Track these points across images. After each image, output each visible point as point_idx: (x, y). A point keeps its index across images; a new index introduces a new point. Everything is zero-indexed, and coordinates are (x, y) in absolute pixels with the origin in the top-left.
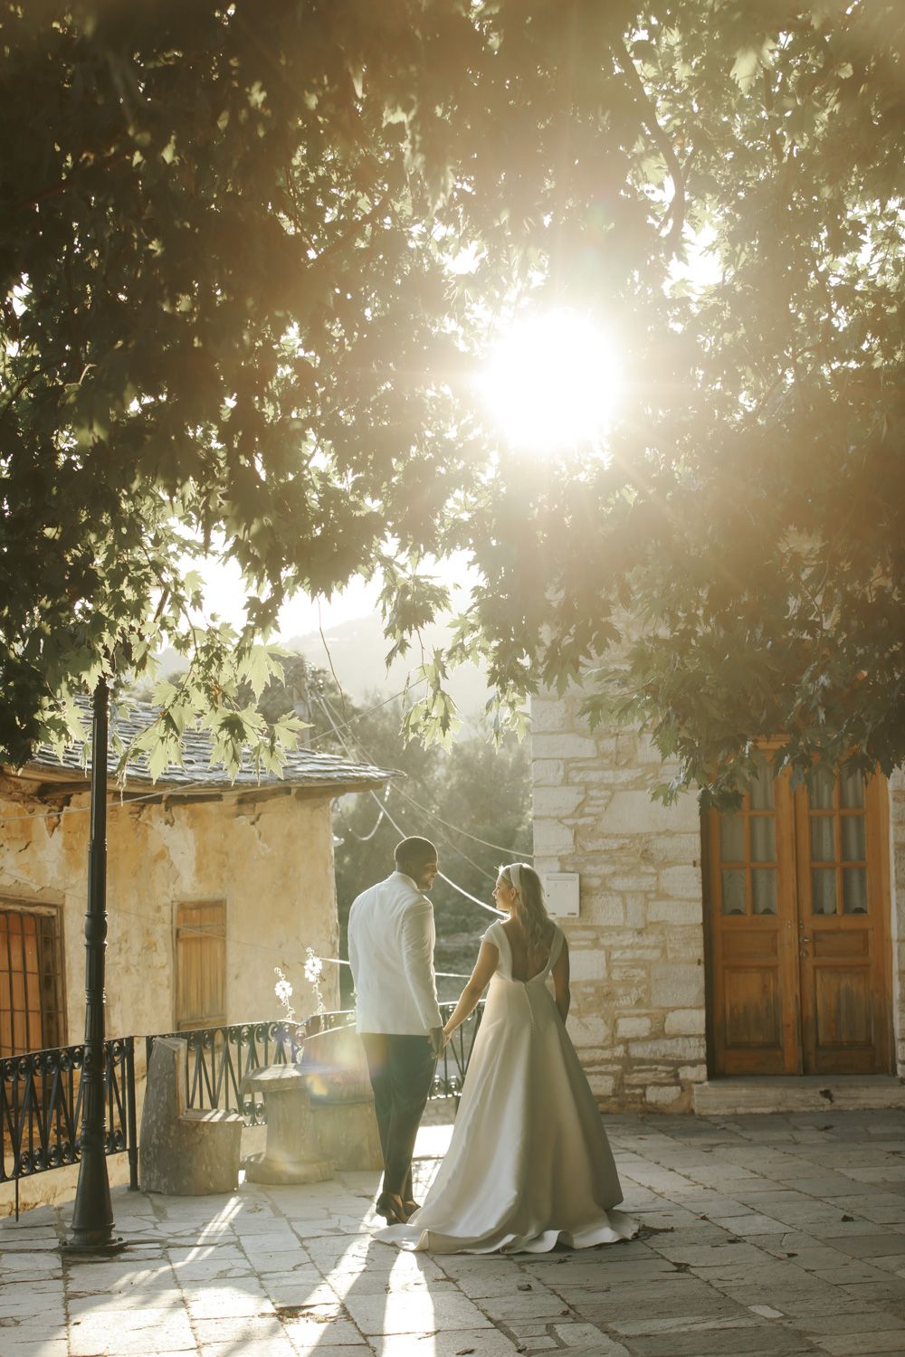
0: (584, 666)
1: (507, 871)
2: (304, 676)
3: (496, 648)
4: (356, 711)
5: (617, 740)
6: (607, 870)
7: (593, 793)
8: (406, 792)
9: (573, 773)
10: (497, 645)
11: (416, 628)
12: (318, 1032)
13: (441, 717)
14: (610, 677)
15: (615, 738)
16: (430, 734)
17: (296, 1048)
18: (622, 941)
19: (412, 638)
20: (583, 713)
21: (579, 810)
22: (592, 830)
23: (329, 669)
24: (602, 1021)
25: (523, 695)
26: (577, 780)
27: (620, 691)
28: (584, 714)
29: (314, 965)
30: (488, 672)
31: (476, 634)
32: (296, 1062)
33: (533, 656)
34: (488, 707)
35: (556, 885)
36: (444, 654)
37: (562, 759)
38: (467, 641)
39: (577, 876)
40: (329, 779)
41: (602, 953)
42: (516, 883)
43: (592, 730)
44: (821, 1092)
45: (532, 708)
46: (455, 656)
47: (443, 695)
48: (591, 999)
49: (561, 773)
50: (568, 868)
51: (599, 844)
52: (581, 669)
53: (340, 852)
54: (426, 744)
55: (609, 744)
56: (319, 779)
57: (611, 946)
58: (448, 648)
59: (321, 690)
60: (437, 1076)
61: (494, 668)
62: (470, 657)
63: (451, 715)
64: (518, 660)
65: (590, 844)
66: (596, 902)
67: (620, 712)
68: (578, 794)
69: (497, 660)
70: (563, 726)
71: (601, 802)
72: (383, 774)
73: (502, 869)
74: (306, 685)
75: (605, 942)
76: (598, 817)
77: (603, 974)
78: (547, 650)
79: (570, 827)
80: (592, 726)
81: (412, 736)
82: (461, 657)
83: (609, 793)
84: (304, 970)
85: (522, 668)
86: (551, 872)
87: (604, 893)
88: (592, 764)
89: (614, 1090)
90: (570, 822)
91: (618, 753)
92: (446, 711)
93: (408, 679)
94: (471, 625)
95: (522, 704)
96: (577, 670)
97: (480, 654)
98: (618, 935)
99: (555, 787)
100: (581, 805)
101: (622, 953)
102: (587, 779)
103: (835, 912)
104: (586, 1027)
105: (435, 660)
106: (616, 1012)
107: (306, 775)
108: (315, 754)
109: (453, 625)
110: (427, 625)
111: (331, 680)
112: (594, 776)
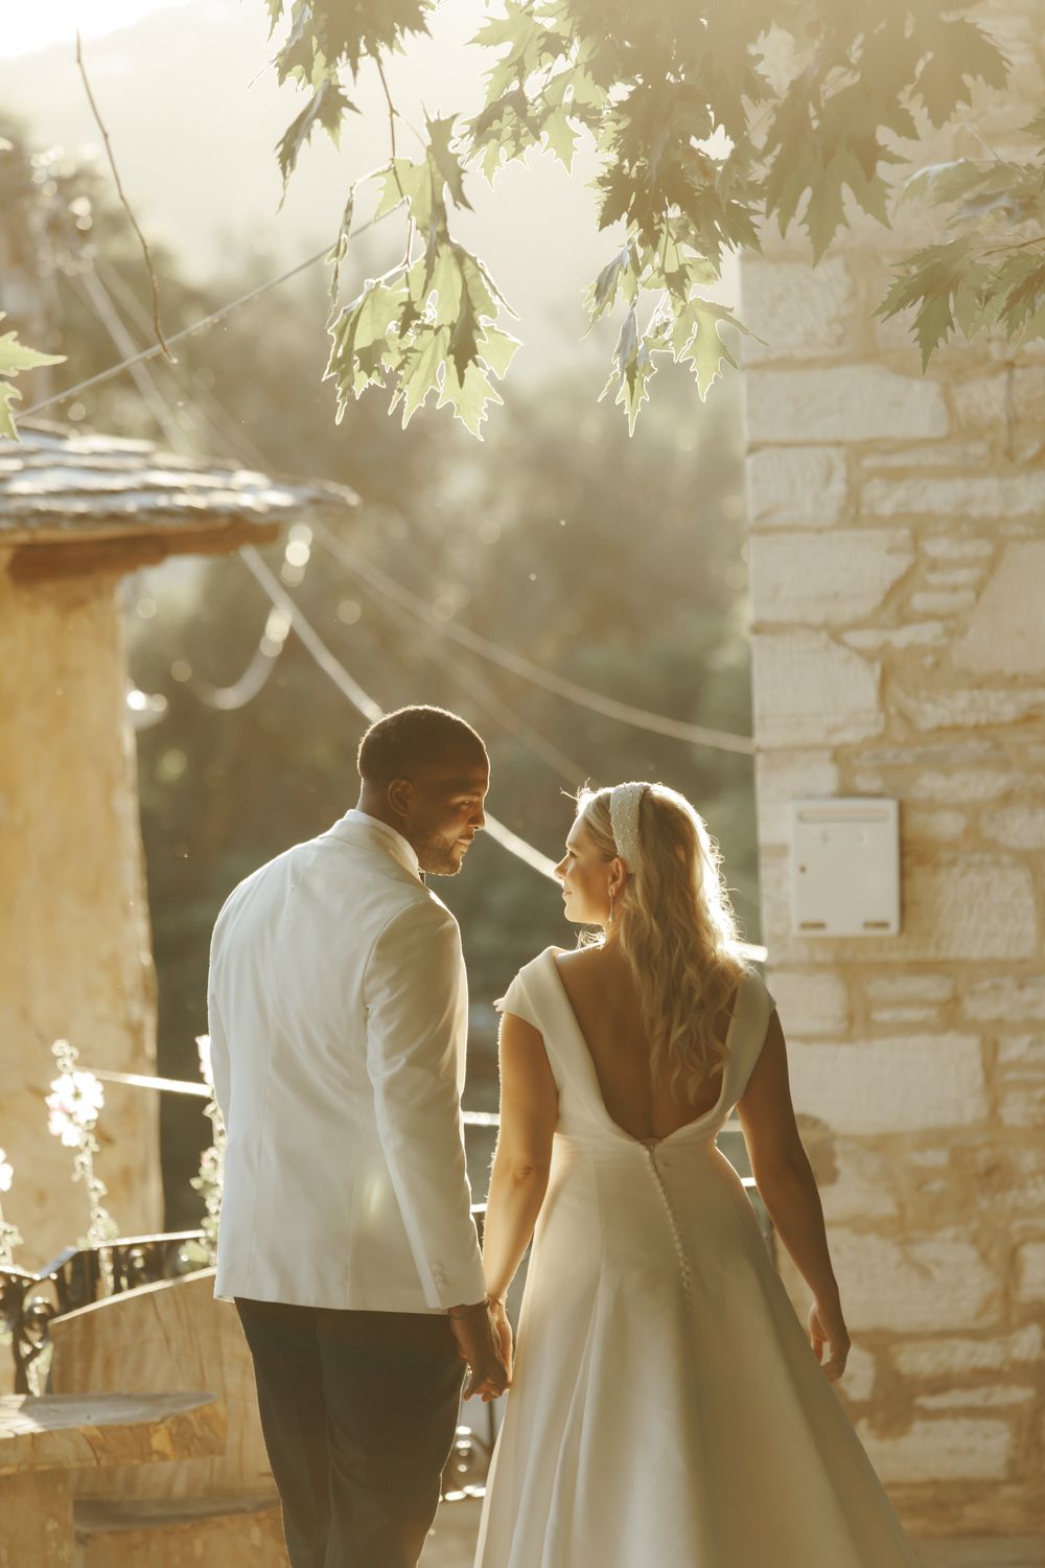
0: (893, 159)
1: (602, 806)
2: (30, 190)
3: (622, 108)
4: (198, 299)
5: (1010, 384)
6: (983, 785)
7: (938, 548)
8: (354, 553)
9: (874, 490)
10: (625, 97)
11: (373, 52)
12: (93, 1299)
13: (452, 327)
14: (981, 188)
15: (1003, 377)
16: (418, 377)
17: (26, 1349)
18: (1033, 1004)
19: (359, 81)
20: (896, 304)
21: (896, 602)
22: (937, 665)
23: (103, 168)
24: (972, 1254)
25: (711, 251)
26: (887, 508)
27: (1017, 228)
28: (901, 304)
29: (77, 1095)
30: (602, 181)
31: (561, 65)
32: (27, 1391)
33: (736, 131)
34: (604, 288)
35: (825, 838)
36: (457, 129)
37: (838, 444)
38: (534, 85)
39: (890, 807)
40: (114, 517)
41: (971, 1044)
42: (625, 844)
43: (926, 356)
45: (746, 286)
46: (497, 135)
47: (460, 256)
48: (937, 1186)
49: (838, 488)
50: (864, 783)
51: (956, 707)
52: (883, 169)
53: (152, 741)
54: (410, 402)
55: (987, 397)
56: (81, 518)
57: (999, 1022)
58: (477, 108)
59: (84, 235)
60: (462, 1430)
61: (619, 167)
62: (544, 134)
63: (482, 320)
64: (694, 142)
65: (928, 707)
66: (952, 887)
67: (1014, 298)
68: (890, 551)
69: (628, 145)
70: (840, 341)
71: (964, 576)
72: (281, 498)
73: (585, 799)
74: (37, 221)
75: (979, 1008)
76: (953, 624)
77: (973, 1109)
78: (775, 109)
79: (868, 656)
80: (927, 343)
81: (362, 383)
82: (516, 136)
83: (985, 548)
84: (47, 1109)
85: (704, 165)
86: (810, 796)
87: (976, 858)
88: (930, 458)
89: (1012, 1463)
90: (867, 639)
91: (1014, 422)
92: (468, 306)
93: (349, 208)
94: (546, 34)
95: (709, 277)
96: (870, 171)
97: (575, 124)
98: (1021, 986)
99: (820, 531)
100: (900, 587)
101: (1031, 1045)
102: (919, 507)
104: (924, 1272)
105: (429, 149)
106: (1017, 1224)
107: (42, 505)
108: (62, 437)
109: (489, 38)
110: (408, 39)
111: (112, 201)
112: (939, 497)
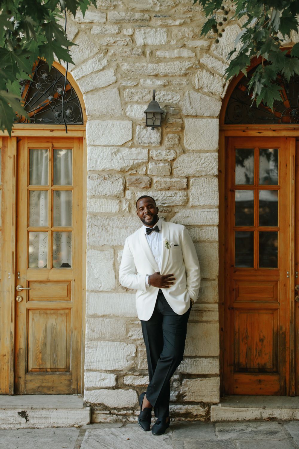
44: (19, 413)
103: (46, 267)
